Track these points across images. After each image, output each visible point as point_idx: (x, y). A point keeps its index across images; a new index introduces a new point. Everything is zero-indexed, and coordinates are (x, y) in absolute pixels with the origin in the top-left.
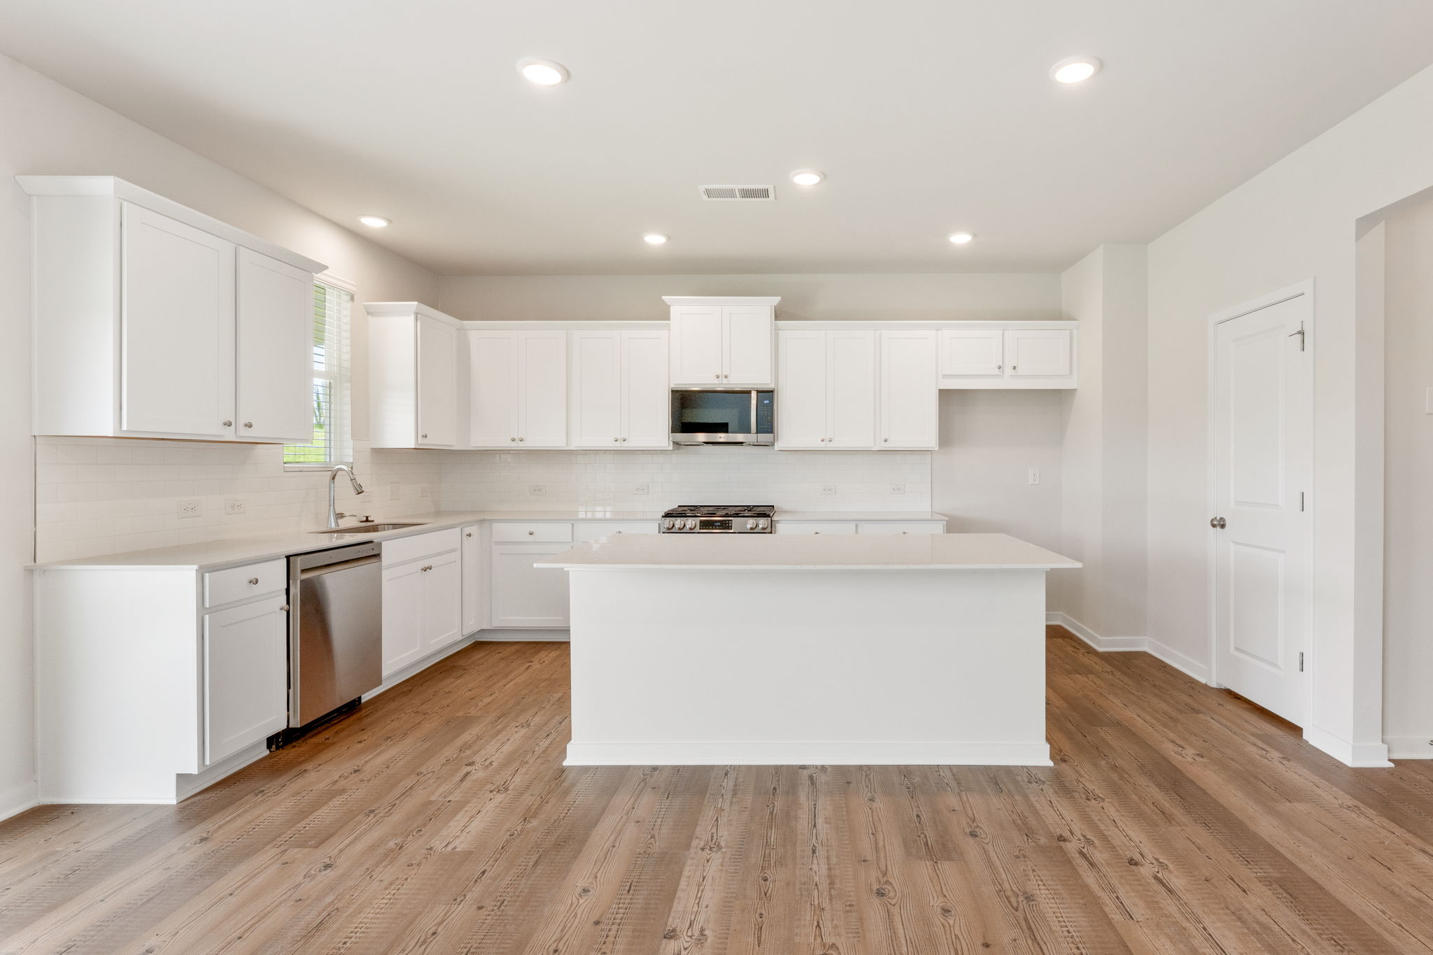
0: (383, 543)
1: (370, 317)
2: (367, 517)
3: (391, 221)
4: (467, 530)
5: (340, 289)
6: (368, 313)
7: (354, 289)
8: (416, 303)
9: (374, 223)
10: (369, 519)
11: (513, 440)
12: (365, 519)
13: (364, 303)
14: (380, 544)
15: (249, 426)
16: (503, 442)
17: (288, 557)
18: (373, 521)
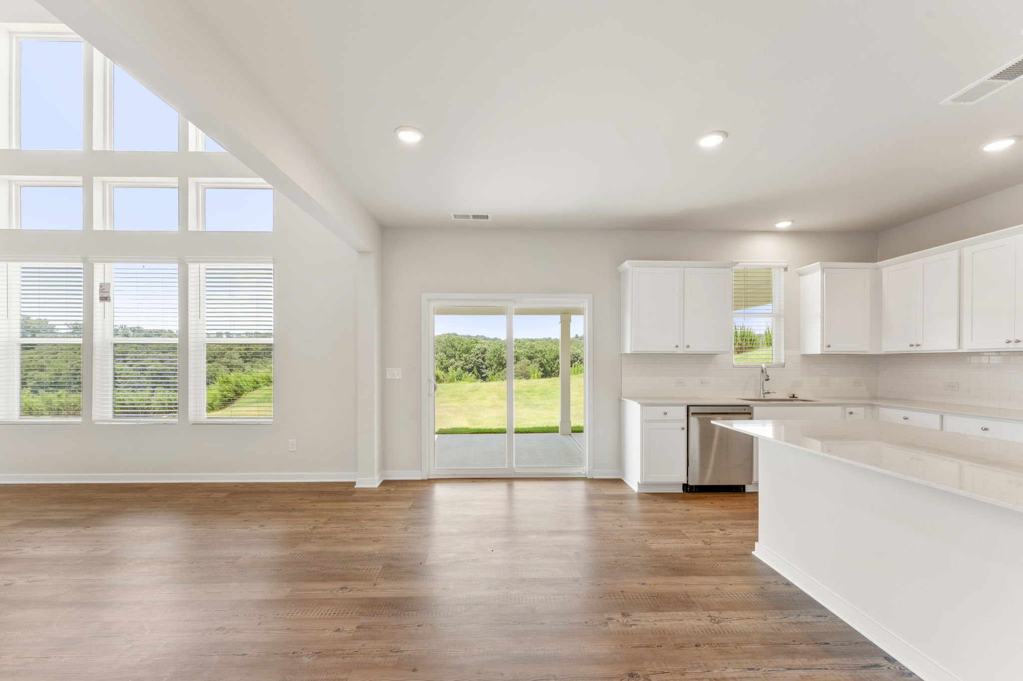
0: (754, 408)
1: (801, 277)
2: (794, 395)
3: (793, 221)
4: (849, 409)
5: (779, 267)
6: (800, 275)
7: (786, 264)
8: (819, 263)
9: (783, 225)
10: (795, 396)
11: (911, 346)
12: (792, 396)
13: (797, 270)
14: (752, 408)
15: (688, 347)
16: (902, 347)
17: (688, 407)
18: (797, 398)
